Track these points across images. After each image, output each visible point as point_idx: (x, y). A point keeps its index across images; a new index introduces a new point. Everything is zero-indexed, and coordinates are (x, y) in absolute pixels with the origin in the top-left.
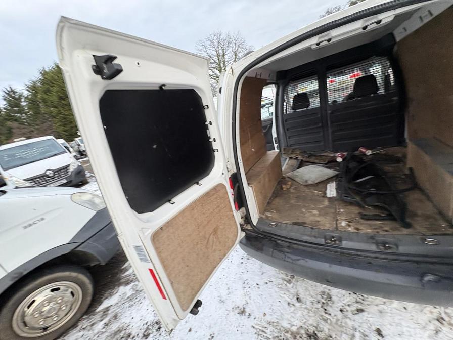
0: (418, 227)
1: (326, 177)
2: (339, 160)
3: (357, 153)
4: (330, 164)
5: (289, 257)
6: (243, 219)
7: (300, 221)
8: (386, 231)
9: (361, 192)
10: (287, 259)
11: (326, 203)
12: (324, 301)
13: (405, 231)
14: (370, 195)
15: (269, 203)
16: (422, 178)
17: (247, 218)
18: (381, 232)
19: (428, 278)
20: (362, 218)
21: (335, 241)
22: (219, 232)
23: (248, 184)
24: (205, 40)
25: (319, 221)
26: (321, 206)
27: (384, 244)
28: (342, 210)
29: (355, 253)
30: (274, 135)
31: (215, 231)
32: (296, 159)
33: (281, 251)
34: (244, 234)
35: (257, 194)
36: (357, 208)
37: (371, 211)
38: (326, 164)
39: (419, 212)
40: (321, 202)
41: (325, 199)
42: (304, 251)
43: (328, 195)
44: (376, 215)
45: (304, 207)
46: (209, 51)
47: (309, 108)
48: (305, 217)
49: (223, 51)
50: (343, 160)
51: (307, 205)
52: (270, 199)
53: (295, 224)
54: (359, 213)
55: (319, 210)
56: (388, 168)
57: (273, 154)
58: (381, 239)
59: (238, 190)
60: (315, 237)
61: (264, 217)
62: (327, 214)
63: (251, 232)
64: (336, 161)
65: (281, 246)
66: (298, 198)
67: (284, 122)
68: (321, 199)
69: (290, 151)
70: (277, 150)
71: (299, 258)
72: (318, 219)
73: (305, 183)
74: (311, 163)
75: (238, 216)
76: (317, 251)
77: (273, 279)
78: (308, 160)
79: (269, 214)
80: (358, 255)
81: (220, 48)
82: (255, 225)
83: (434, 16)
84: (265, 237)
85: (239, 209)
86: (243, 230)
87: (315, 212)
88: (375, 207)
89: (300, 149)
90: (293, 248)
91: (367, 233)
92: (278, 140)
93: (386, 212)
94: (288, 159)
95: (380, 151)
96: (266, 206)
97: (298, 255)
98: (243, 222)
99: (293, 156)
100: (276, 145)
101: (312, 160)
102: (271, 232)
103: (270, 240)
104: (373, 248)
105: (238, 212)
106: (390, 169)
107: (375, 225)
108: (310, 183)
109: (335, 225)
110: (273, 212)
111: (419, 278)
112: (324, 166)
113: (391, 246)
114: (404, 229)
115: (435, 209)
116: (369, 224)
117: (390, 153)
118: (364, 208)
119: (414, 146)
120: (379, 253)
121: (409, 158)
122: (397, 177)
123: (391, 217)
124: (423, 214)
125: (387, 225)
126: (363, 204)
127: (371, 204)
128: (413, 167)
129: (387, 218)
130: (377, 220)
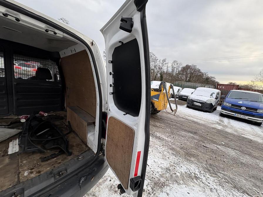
0: (75, 153)
2: (23, 121)
3: (37, 115)
4: (13, 125)
8: (60, 163)
11: (7, 160)
14: (48, 142)
16: (74, 125)
18: (56, 165)
19: (82, 180)
20: (42, 161)
27: (59, 173)
28: (24, 162)
36: (39, 155)
37: (49, 153)
38: (8, 125)
40: (1, 162)
41: (6, 157)
43: (10, 153)
44: (52, 155)
50: (26, 120)
54: (40, 158)
56: (57, 123)
58: (55, 171)
62: (7, 172)
83: (76, 52)
88: (51, 149)
95: (52, 113)
104: (52, 180)
106: (59, 123)
107: (52, 162)
109: (17, 180)
111: (78, 184)
112: (7, 127)
113: (63, 172)
114: (69, 157)
115: (80, 140)
116: (48, 163)
117: (58, 115)
118: (44, 152)
119: (70, 110)
120: (55, 182)
121: (67, 116)
122: (63, 127)
123: (62, 152)
124: (76, 144)
125: (59, 159)
126: (43, 150)
127: (49, 148)
128: (70, 121)
129: (60, 153)
130: (53, 158)
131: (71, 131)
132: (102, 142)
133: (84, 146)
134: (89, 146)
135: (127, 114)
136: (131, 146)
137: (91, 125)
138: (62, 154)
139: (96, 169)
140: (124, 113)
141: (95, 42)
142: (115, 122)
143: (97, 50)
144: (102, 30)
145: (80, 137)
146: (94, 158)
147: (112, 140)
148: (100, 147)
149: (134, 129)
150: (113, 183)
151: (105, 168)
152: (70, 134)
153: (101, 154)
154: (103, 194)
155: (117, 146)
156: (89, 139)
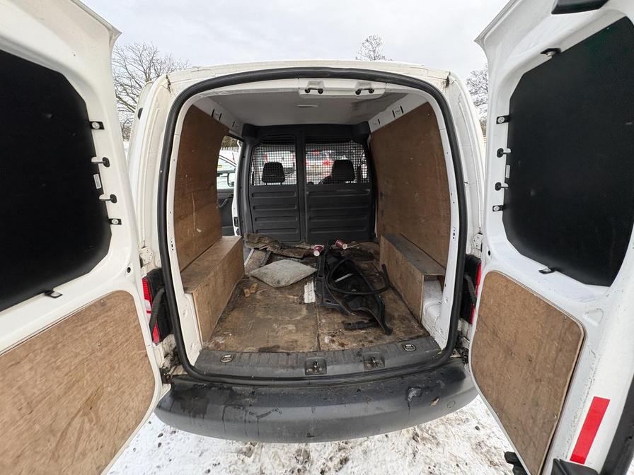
0: (397, 332)
1: (303, 276)
2: (317, 254)
3: (334, 246)
4: (307, 258)
5: (252, 414)
6: (170, 357)
7: (271, 344)
8: (371, 342)
9: (343, 294)
10: (248, 417)
11: (304, 312)
12: (300, 466)
13: (388, 339)
14: (352, 297)
15: (221, 320)
16: (394, 275)
17: (178, 356)
18: (367, 344)
19: (413, 393)
20: (346, 329)
21: (318, 368)
22: (102, 405)
23: (186, 290)
25: (296, 341)
26: (299, 318)
27: (371, 359)
28: (323, 321)
29: (342, 380)
30: (235, 214)
31: (90, 405)
32: (265, 250)
33: (239, 406)
34: (168, 387)
35: (200, 306)
36: (340, 315)
37: (354, 318)
38: (302, 259)
39: (396, 315)
40: (298, 311)
41: (303, 306)
42: (277, 395)
43: (306, 301)
44: (359, 323)
45: (276, 321)
46: (130, 68)
47: (284, 183)
48: (277, 337)
50: (321, 254)
51: (280, 318)
52: (224, 312)
53: (262, 351)
54: (343, 322)
55: (297, 324)
56: (364, 265)
57: (230, 241)
58: (366, 354)
59: (162, 302)
60: (293, 367)
61: (211, 346)
62: (306, 328)
63: (184, 379)
64: (314, 256)
65: (241, 394)
66: (267, 307)
67: (251, 196)
68: (298, 306)
69: (257, 239)
70: (237, 236)
71: (269, 409)
72: (295, 338)
73: (276, 285)
74: (284, 256)
75: (157, 355)
76: (294, 390)
77: (220, 459)
78: (280, 252)
79: (220, 340)
80: (346, 383)
82: (193, 363)
83: (405, 113)
84: (212, 385)
85: (161, 340)
86: (165, 379)
87: (291, 327)
88: (359, 312)
89: (270, 237)
90: (260, 394)
91: (352, 349)
92: (240, 221)
93: (368, 318)
94: (252, 250)
95: (354, 245)
96: (215, 326)
97: (268, 405)
98: (167, 364)
99: (260, 246)
100: (235, 229)
101: (285, 252)
102: (222, 373)
103: (220, 389)
104: (361, 368)
105: (160, 345)
106: (366, 266)
107: (359, 336)
108: (283, 284)
109: (316, 344)
110: (227, 335)
111: (405, 396)
112: (300, 261)
113: (377, 361)
114: (386, 336)
115: (407, 310)
116: (354, 336)
117: (364, 249)
118: (347, 314)
119: (387, 242)
120: (366, 374)
121: (381, 254)
122: (373, 275)
123: (374, 323)
124: (399, 316)
125: (371, 333)
126: (346, 309)
127: (354, 309)
128: (386, 264)
129: (370, 325)
130: (361, 329)
131: (389, 286)
132: (459, 329)
133: (416, 325)
134: (428, 328)
135: (553, 270)
136: (564, 370)
137: (433, 280)
138: (375, 327)
139: (443, 385)
140: (544, 268)
141: (455, 77)
142: (506, 286)
143: (460, 95)
144: (480, 40)
145: (406, 302)
146: (440, 358)
147: (495, 333)
148: (456, 339)
149: (584, 323)
150: (485, 439)
151: (465, 392)
152: (386, 292)
153: (455, 356)
155: (509, 352)
156: (426, 312)
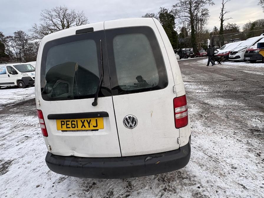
10: (79, 165)
12: (108, 196)
19: (148, 158)
24: (51, 11)
46: (54, 20)
49: (68, 23)
71: (87, 163)
77: (76, 192)
81: (65, 20)
150: (201, 192)
154: (183, 194)
